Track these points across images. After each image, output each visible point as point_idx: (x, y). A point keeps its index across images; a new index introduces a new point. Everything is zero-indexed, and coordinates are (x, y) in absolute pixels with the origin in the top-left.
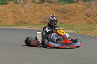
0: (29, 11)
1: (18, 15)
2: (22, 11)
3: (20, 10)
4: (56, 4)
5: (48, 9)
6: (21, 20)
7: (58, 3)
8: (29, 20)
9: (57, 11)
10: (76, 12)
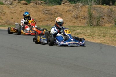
0: (15, 13)
1: (4, 16)
2: (8, 12)
3: (6, 11)
4: (43, 5)
5: (34, 10)
6: (6, 21)
7: (44, 5)
8: (14, 22)
9: (44, 13)
10: (63, 14)
